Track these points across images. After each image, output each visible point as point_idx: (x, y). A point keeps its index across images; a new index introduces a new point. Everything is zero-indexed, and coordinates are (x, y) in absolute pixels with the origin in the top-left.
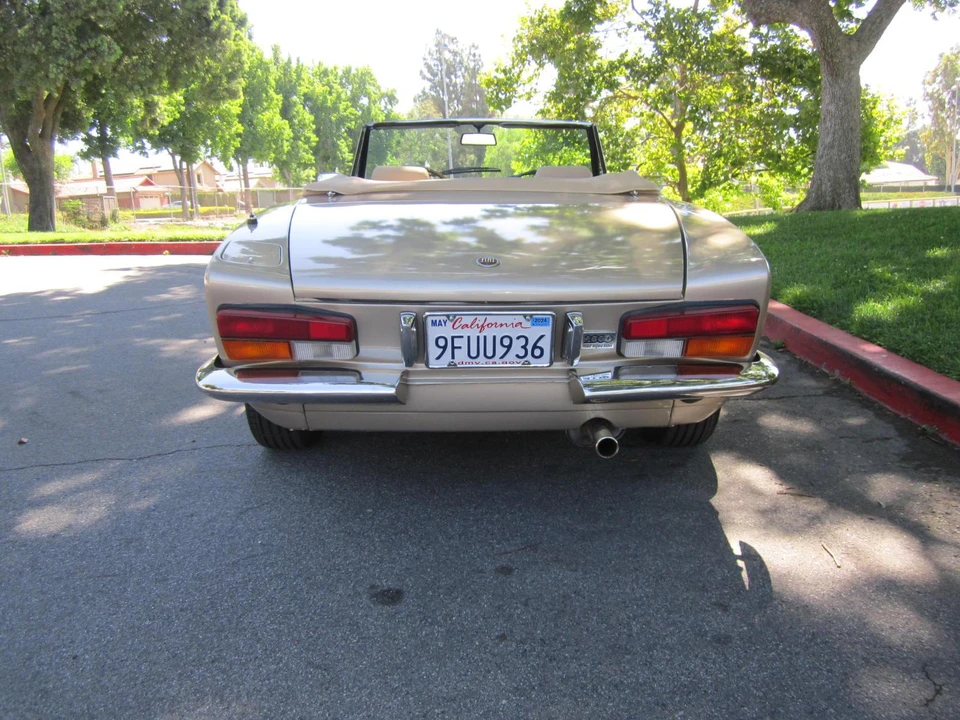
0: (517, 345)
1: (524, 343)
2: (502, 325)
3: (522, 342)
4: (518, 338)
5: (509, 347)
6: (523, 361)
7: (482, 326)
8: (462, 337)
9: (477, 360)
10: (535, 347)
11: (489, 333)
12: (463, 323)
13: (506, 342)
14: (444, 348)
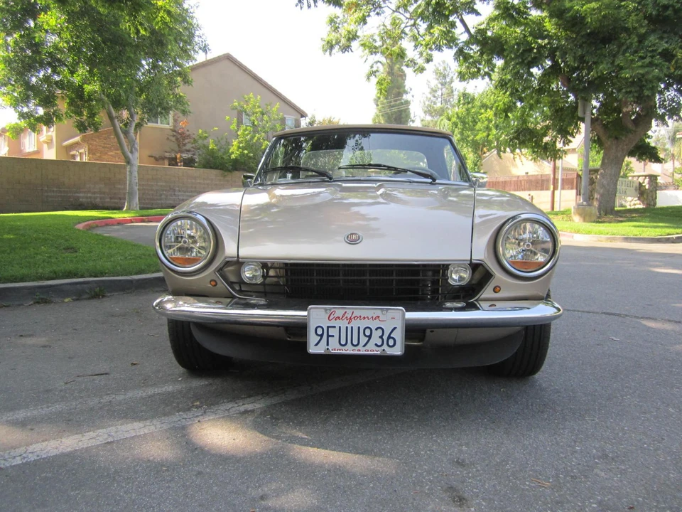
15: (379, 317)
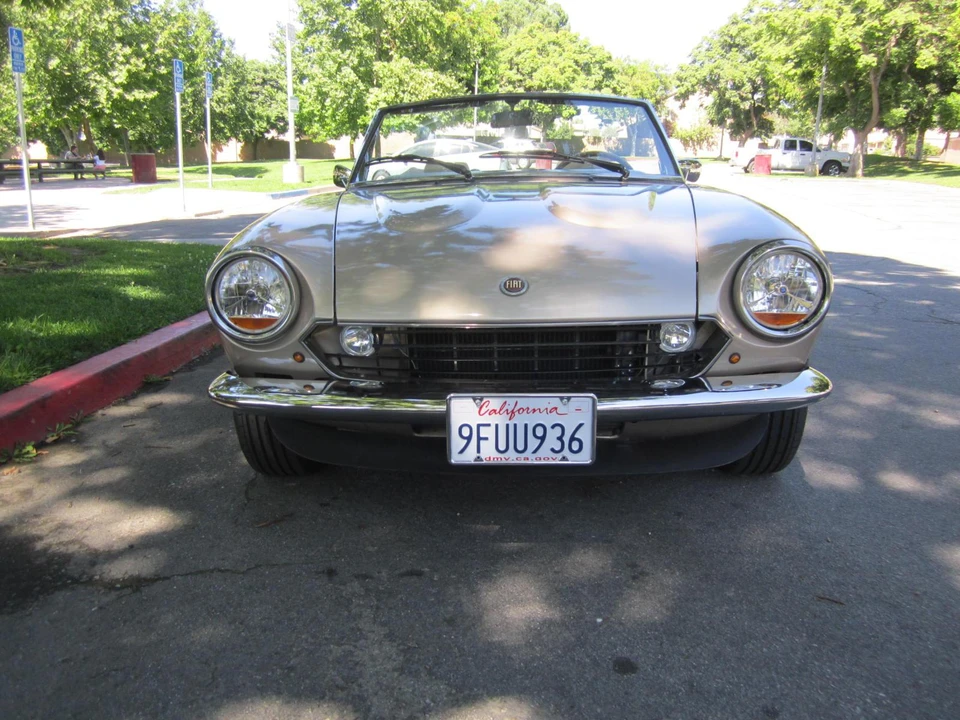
15: (556, 408)
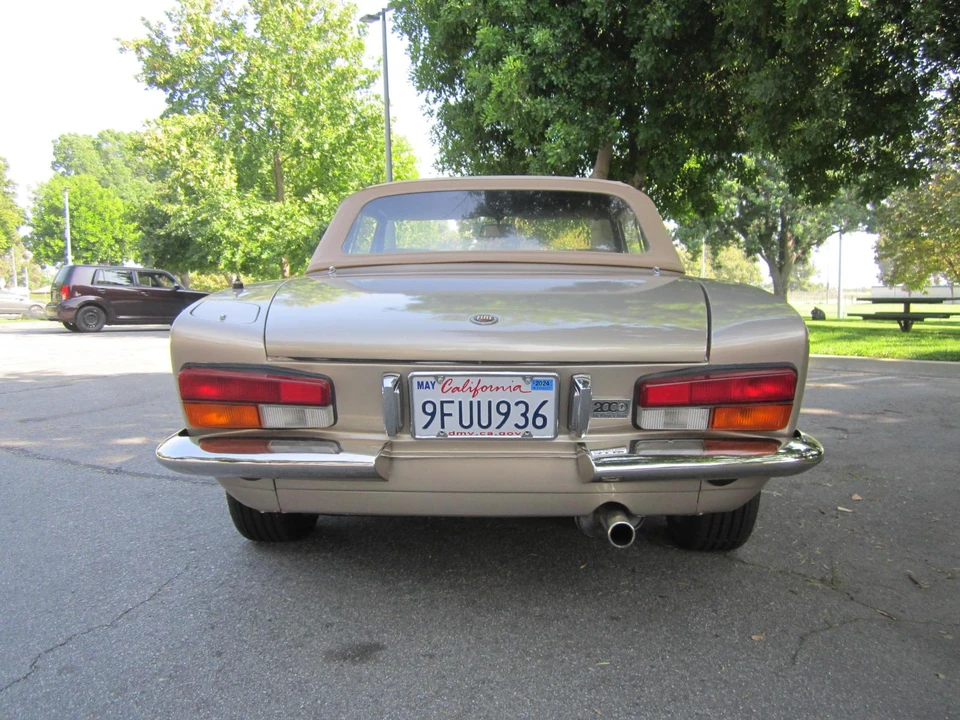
0: (516, 413)
1: (523, 411)
2: (498, 388)
3: (522, 408)
4: (517, 404)
5: (507, 415)
6: (523, 431)
7: (476, 389)
8: (453, 402)
9: (470, 430)
10: (536, 415)
11: (483, 397)
12: (453, 385)
13: (503, 408)
14: (433, 415)
